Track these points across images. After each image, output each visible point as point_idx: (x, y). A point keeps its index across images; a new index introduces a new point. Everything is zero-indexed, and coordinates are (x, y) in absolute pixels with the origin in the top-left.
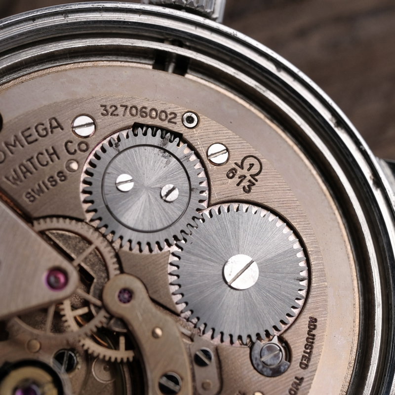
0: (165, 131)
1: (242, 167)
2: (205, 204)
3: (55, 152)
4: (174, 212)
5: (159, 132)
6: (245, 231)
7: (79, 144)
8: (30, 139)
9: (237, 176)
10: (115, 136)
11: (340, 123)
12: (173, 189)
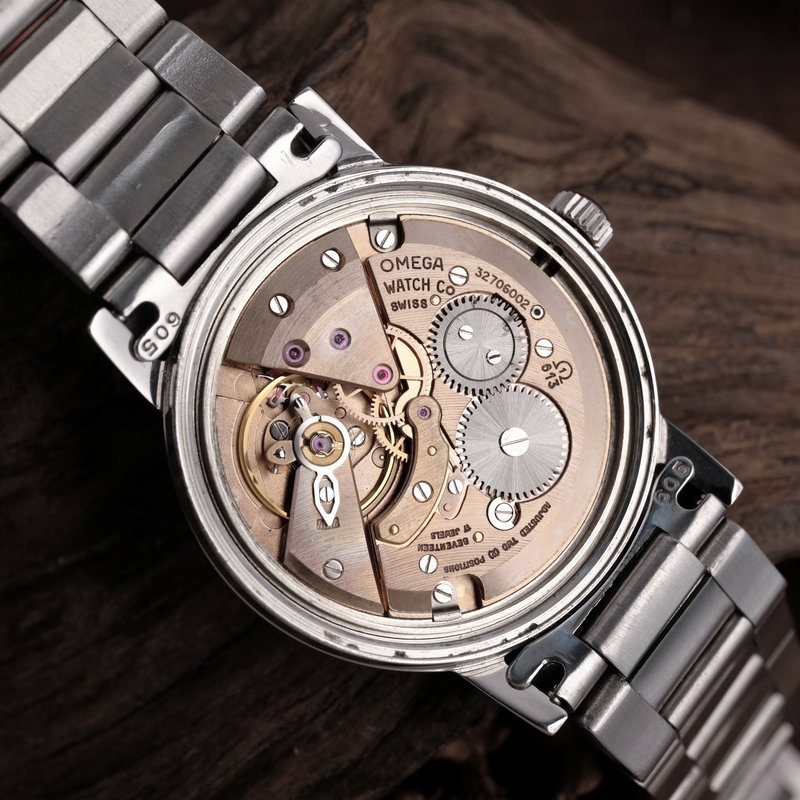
0: (515, 310)
1: (556, 367)
2: (515, 379)
3: (428, 284)
4: (490, 372)
5: (510, 309)
6: (533, 414)
7: (448, 287)
8: (416, 265)
9: (549, 372)
10: (477, 295)
11: (647, 374)
12: (498, 356)
